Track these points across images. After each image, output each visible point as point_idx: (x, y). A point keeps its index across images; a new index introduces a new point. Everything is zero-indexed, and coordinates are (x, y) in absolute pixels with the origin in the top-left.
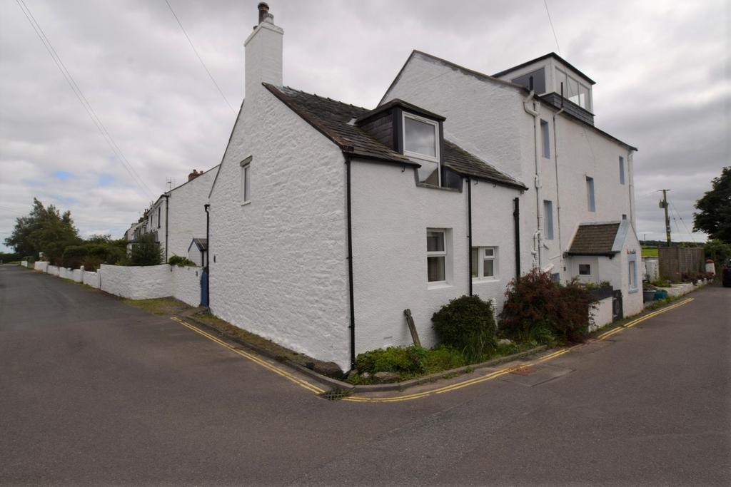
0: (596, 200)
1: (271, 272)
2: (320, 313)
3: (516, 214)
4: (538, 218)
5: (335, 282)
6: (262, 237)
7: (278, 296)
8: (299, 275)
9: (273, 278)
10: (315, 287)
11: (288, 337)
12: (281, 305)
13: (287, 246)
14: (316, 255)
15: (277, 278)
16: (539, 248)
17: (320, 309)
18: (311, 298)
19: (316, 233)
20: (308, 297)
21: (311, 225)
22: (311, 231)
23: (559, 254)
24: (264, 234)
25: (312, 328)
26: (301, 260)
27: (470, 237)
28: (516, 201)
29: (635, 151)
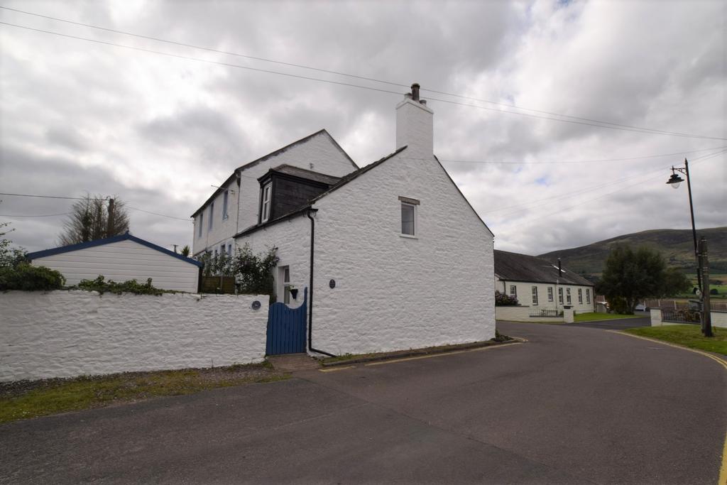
1: (444, 296)
2: (483, 316)
5: (491, 299)
6: (434, 270)
7: (451, 312)
8: (468, 297)
9: (446, 300)
10: (479, 303)
11: (461, 337)
12: (454, 318)
13: (459, 279)
14: (479, 285)
15: (450, 300)
17: (482, 314)
18: (477, 309)
19: (480, 274)
20: (475, 309)
21: (477, 269)
22: (477, 272)
24: (435, 268)
25: (477, 325)
26: (470, 288)
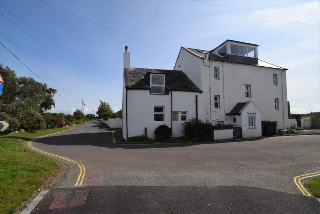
0: (252, 93)
3: (197, 100)
4: (210, 101)
16: (211, 112)
23: (224, 114)
27: (172, 108)
28: (197, 96)
29: (287, 70)
